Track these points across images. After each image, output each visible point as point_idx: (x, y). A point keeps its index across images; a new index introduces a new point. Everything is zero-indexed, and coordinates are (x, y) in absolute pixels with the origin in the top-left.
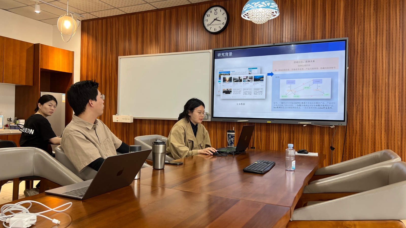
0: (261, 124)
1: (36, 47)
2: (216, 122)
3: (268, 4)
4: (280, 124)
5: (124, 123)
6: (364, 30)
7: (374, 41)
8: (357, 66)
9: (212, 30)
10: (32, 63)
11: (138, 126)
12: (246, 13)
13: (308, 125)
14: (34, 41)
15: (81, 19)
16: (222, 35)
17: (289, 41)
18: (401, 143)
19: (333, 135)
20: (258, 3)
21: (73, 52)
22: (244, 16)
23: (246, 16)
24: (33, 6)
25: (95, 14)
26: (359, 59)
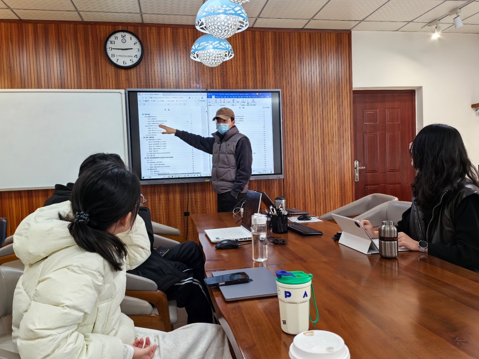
9: (120, 63)
16: (135, 71)
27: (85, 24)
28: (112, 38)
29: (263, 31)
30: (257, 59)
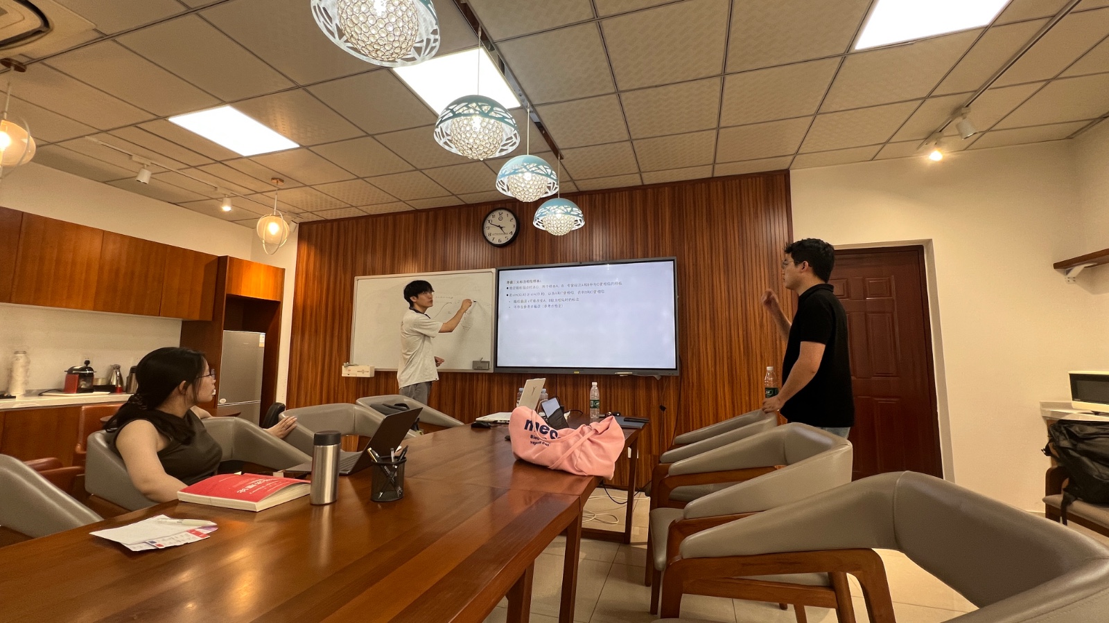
0: (566, 376)
1: (222, 262)
2: (501, 374)
3: (569, 209)
4: (593, 375)
5: (360, 378)
6: (696, 247)
7: (709, 261)
8: (689, 294)
9: (496, 242)
10: (213, 287)
11: (383, 381)
12: (540, 220)
13: (629, 375)
14: (219, 253)
15: (299, 220)
16: (510, 248)
17: (601, 259)
18: (750, 399)
19: (662, 389)
20: (555, 207)
21: (284, 270)
22: (537, 224)
23: (541, 225)
24: (220, 200)
25: (320, 214)
26: (691, 284)
27: (468, 206)
28: (490, 218)
29: (657, 187)
30: (649, 223)
